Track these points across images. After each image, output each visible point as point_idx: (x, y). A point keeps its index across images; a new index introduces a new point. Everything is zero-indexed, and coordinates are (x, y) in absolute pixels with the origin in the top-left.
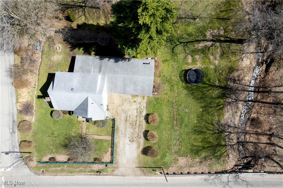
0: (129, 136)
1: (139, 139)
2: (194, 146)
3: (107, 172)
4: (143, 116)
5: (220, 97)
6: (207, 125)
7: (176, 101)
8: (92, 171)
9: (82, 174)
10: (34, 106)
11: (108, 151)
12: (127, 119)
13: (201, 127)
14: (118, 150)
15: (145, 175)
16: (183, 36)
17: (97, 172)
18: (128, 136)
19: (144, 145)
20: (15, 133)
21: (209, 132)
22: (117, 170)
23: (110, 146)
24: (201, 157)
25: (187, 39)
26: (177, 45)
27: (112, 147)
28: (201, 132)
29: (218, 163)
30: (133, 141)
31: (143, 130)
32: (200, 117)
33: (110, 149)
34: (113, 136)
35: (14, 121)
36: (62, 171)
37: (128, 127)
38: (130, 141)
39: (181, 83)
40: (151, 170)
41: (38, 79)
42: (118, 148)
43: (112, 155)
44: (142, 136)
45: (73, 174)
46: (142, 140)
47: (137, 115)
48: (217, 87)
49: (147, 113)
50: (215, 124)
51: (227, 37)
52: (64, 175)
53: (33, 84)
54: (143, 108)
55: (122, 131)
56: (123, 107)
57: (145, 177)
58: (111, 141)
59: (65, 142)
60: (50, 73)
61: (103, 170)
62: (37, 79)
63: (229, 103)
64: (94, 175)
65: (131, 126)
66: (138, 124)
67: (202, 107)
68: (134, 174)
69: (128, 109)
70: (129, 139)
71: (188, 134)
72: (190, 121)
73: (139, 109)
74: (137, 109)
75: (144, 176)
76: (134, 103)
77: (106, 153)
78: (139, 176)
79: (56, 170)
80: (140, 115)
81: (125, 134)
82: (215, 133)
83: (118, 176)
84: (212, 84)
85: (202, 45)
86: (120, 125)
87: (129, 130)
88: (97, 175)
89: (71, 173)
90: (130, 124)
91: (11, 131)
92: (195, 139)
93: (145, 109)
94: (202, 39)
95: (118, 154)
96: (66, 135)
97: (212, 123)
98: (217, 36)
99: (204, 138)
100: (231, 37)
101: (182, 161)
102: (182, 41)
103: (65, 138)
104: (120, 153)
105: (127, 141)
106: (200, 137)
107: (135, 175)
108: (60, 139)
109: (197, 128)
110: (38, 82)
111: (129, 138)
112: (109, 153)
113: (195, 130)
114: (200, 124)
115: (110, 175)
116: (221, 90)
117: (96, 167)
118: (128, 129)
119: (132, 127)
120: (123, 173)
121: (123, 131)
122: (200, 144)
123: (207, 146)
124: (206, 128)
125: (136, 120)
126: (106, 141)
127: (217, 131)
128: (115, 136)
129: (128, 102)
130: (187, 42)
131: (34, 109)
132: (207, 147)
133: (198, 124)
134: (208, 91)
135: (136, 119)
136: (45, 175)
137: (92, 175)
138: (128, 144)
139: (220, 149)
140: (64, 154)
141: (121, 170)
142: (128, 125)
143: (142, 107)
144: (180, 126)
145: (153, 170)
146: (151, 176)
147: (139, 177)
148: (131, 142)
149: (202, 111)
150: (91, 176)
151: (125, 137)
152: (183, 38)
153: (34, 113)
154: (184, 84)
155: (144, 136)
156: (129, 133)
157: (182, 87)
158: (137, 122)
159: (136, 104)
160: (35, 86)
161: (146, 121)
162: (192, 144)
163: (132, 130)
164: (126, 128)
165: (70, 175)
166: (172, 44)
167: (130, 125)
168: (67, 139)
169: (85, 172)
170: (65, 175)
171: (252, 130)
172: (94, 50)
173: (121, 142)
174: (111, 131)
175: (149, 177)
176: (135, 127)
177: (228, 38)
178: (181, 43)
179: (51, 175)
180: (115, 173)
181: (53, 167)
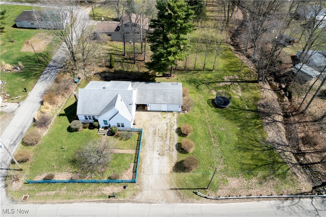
0: (158, 149)
1: (170, 152)
2: (243, 164)
3: (124, 196)
4: (174, 130)
6: (251, 142)
7: (209, 121)
8: (101, 196)
9: (86, 200)
10: (52, 122)
11: (129, 167)
12: (155, 132)
13: (245, 144)
14: (143, 166)
15: (183, 200)
16: (205, 80)
17: (109, 197)
19: (178, 159)
20: (15, 145)
21: (256, 149)
22: (140, 193)
23: (133, 161)
25: (208, 81)
26: (200, 85)
27: (136, 162)
28: (246, 150)
30: (163, 155)
31: (176, 143)
32: (240, 135)
33: (132, 165)
34: (138, 149)
35: (22, 133)
36: (56, 197)
37: (156, 140)
38: (159, 154)
39: (210, 108)
40: (191, 192)
41: (67, 102)
42: (144, 163)
43: (135, 172)
44: (174, 149)
45: (71, 200)
46: (175, 153)
47: (167, 129)
48: (248, 110)
49: (179, 127)
50: (260, 141)
51: (242, 80)
52: (56, 203)
53: (59, 105)
54: (173, 123)
55: (149, 144)
56: (152, 123)
57: (183, 204)
58: (134, 155)
59: (75, 157)
61: (119, 194)
62: (65, 101)
63: (267, 124)
64: (104, 201)
65: (160, 139)
66: (168, 137)
67: (239, 126)
68: (165, 199)
69: (157, 124)
70: (159, 152)
71: (231, 151)
72: (230, 138)
73: (169, 124)
74: (167, 124)
75: (181, 203)
76: (164, 118)
77: (126, 169)
78: (173, 203)
79: (47, 195)
80: (171, 128)
81: (154, 147)
82: (264, 150)
83: (142, 203)
84: (243, 109)
85: (222, 84)
86: (147, 137)
88: (108, 202)
89: (69, 199)
91: (12, 143)
93: (176, 124)
94: (221, 81)
95: (143, 171)
96: (78, 149)
97: (256, 140)
98: (233, 79)
99: (253, 156)
103: (76, 152)
104: (146, 169)
105: (156, 154)
106: (248, 155)
107: (168, 202)
108: (69, 154)
109: (240, 145)
110: (65, 104)
112: (131, 170)
113: (239, 148)
114: (242, 142)
115: (129, 201)
116: (254, 113)
117: (109, 190)
118: (157, 142)
119: (162, 140)
120: (150, 198)
121: (151, 144)
122: (251, 162)
123: (260, 164)
124: (252, 145)
125: (167, 133)
126: (128, 155)
127: (266, 148)
128: (140, 149)
129: (157, 118)
130: (209, 83)
133: (240, 142)
134: (240, 113)
136: (26, 203)
137: (100, 201)
138: (157, 158)
140: (68, 171)
141: (146, 193)
142: (157, 138)
144: (219, 144)
145: (194, 192)
146: (192, 203)
147: (175, 204)
148: (161, 155)
150: (99, 204)
151: (153, 150)
153: (49, 127)
155: (177, 149)
156: (159, 145)
157: (212, 110)
158: (168, 135)
159: (165, 119)
160: (61, 106)
161: (179, 134)
162: (241, 162)
163: (162, 143)
165: (66, 203)
166: (195, 84)
167: (159, 137)
168: (78, 153)
169: (90, 197)
170: (58, 203)
171: (309, 149)
173: (147, 156)
174: (136, 144)
175: (189, 204)
176: (165, 140)
177: (244, 80)
178: (203, 83)
179: (36, 203)
180: (136, 198)
181: (44, 191)
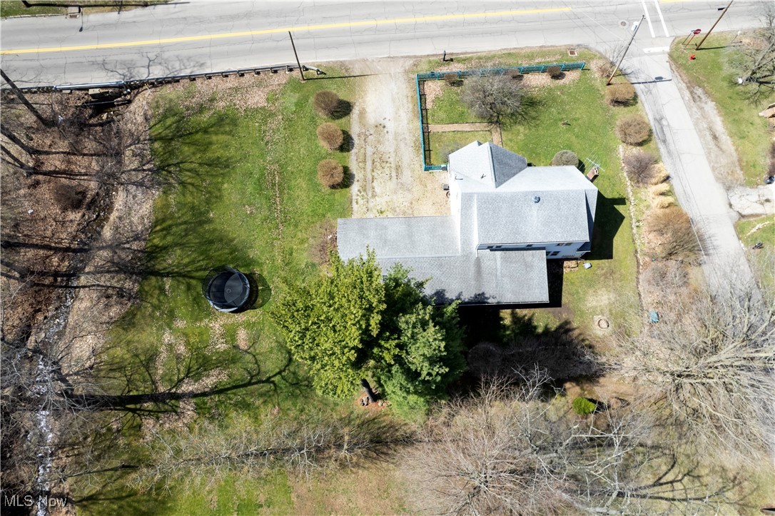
0: (387, 136)
1: (363, 131)
2: (230, 133)
3: (430, 62)
4: (358, 181)
5: (161, 250)
6: (197, 181)
7: (277, 228)
8: (465, 60)
9: (485, 54)
10: (627, 179)
11: (433, 101)
12: (397, 173)
13: (212, 175)
14: (411, 106)
15: (342, 64)
16: (261, 400)
17: (452, 60)
18: (390, 136)
19: (349, 121)
20: (655, 119)
21: (193, 166)
22: (407, 68)
23: (429, 112)
24: (212, 112)
25: (252, 394)
26: (280, 373)
27: (423, 110)
28: (212, 163)
29: (171, 100)
30: (376, 126)
31: (354, 151)
32: (214, 197)
33: (429, 105)
34: (426, 134)
35: (664, 141)
36: (530, 55)
37: (393, 155)
38: (384, 127)
39: (265, 274)
40: (329, 74)
41: (633, 241)
42: (410, 109)
43: (422, 96)
44: (357, 138)
45: (505, 52)
46: (355, 131)
47: (373, 182)
48: (167, 275)
49: (347, 189)
50: (176, 185)
51: (134, 411)
52: (525, 48)
53: (644, 229)
54: (360, 199)
55: (406, 144)
56: (409, 196)
57: (342, 59)
58: (430, 121)
59: (536, 112)
60: (608, 258)
61: (439, 64)
62: (638, 242)
63: (137, 238)
64: (457, 54)
65: (385, 157)
66: (369, 163)
67: (210, 221)
68: (368, 63)
69: (395, 193)
70: (386, 130)
71: (245, 158)
72: (239, 186)
73: (370, 195)
74: (374, 196)
75: (344, 61)
76: (382, 210)
77: (437, 98)
78: (357, 60)
79: (543, 56)
80: (365, 183)
81: (396, 140)
82: (176, 165)
83: (402, 57)
84: (181, 279)
85: (209, 382)
86: (412, 158)
87: (388, 147)
88: (452, 54)
89: (509, 54)
90: (387, 162)
91: (664, 122)
92: (227, 146)
93: (354, 197)
94: (206, 399)
95: (409, 98)
96: (537, 125)
97: (185, 187)
98: (165, 412)
99: (205, 151)
100: (121, 414)
101: (257, 99)
102: (266, 387)
103: (538, 120)
104: (405, 101)
105: (390, 126)
106: (216, 152)
107: (365, 60)
108: (548, 115)
109: (222, 172)
110: (633, 235)
111: (387, 132)
112: (430, 98)
113: (228, 166)
114: (214, 181)
115: (421, 57)
116: (158, 267)
117: (455, 68)
118: (392, 150)
119: (382, 155)
120: (392, 63)
121: (402, 145)
122: (214, 138)
123: (198, 136)
124: (198, 175)
125: (373, 171)
126: (441, 122)
127: (172, 169)
128: (421, 133)
129: (397, 209)
130: (250, 384)
131: (625, 174)
132: (197, 132)
133: (220, 180)
134: (193, 262)
135: (373, 174)
136: (565, 46)
137: (462, 54)
138: (387, 120)
139: (165, 130)
140: (533, 88)
141: (398, 68)
142: (391, 160)
143: (361, 202)
144: (265, 171)
145: (325, 74)
146: (329, 62)
147: (355, 58)
148: (380, 125)
149: (208, 212)
150: (464, 51)
151: (396, 134)
152: (261, 395)
153: (623, 165)
154: (257, 270)
155: (352, 139)
156: (387, 143)
157: (261, 265)
158: (370, 168)
159: (379, 208)
160: (637, 224)
161: (348, 172)
162: (233, 136)
163: (381, 148)
164: (396, 151)
165: (511, 49)
166: (294, 373)
167: (388, 160)
168: (534, 118)
169: (480, 58)
170: (522, 49)
171: (82, 183)
172: (505, 331)
173: (406, 122)
174: (431, 143)
175: (333, 60)
176: (375, 156)
177: (130, 410)
178: (268, 381)
179: (551, 46)
180: (411, 62)
181: (553, 61)
